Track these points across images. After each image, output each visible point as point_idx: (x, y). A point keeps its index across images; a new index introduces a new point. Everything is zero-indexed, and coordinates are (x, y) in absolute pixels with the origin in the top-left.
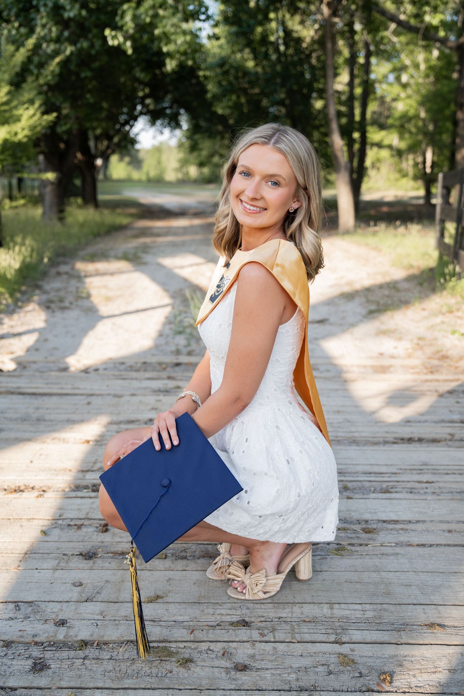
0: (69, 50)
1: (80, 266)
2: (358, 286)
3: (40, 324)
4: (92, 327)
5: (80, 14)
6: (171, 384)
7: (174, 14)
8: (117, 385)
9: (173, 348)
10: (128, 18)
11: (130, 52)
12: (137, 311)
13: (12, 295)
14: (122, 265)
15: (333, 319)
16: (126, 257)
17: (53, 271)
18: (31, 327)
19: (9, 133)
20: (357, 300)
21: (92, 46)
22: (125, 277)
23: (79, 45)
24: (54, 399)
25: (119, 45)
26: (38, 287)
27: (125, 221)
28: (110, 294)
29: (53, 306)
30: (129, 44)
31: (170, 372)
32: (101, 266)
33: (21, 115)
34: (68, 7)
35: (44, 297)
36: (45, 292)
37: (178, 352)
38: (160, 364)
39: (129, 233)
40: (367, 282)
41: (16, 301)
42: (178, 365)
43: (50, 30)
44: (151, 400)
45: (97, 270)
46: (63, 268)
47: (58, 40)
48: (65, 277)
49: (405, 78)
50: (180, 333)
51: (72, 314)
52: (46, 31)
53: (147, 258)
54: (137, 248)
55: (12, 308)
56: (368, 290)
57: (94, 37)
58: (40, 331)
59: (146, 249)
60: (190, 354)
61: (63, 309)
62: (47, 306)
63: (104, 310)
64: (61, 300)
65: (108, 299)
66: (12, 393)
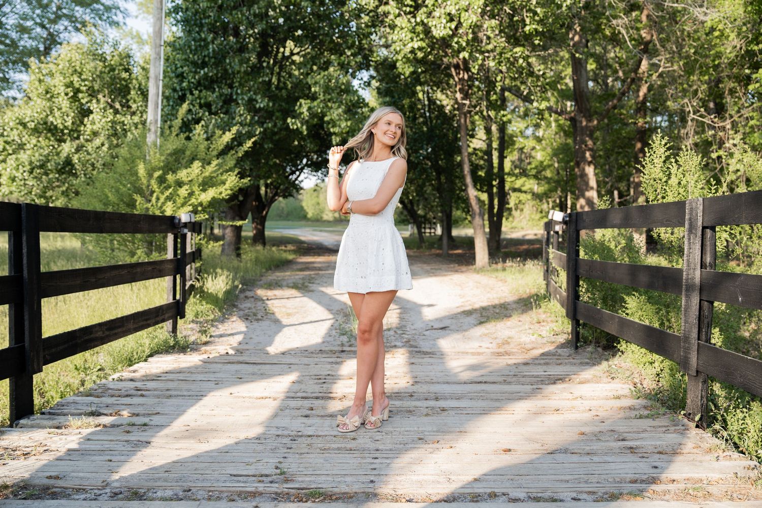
0: (258, 130)
1: (261, 292)
2: (477, 306)
3: (244, 329)
4: (280, 331)
5: (268, 105)
6: (339, 360)
7: (339, 107)
8: (306, 361)
9: (340, 343)
10: (304, 110)
11: (305, 133)
12: (311, 322)
13: (220, 311)
14: (294, 292)
15: (452, 327)
16: (295, 286)
17: (242, 296)
18: (239, 330)
19: (216, 193)
20: (474, 316)
21: (275, 125)
22: (298, 299)
23: (265, 126)
24: (268, 366)
25: (297, 129)
26: (234, 306)
27: (291, 257)
28: (289, 311)
29: (250, 318)
30: (304, 127)
31: (337, 355)
32: (278, 292)
33: (226, 180)
34: (260, 101)
35: (241, 313)
36: (241, 310)
37: (343, 345)
38: (331, 351)
39: (295, 267)
40: (484, 304)
41: (224, 314)
42: (343, 351)
43: (246, 118)
44: (329, 366)
45: (275, 295)
46: (249, 294)
47: (251, 124)
48: (252, 300)
49: (540, 133)
50: (344, 334)
51: (265, 324)
52: (243, 118)
53: (313, 287)
54: (303, 279)
55: (222, 319)
56: (484, 309)
57: (277, 118)
58: (245, 333)
59: (311, 280)
60: (350, 346)
61: (258, 320)
62: (246, 318)
63: (285, 321)
64: (255, 315)
65: (289, 315)
66: (241, 363)
